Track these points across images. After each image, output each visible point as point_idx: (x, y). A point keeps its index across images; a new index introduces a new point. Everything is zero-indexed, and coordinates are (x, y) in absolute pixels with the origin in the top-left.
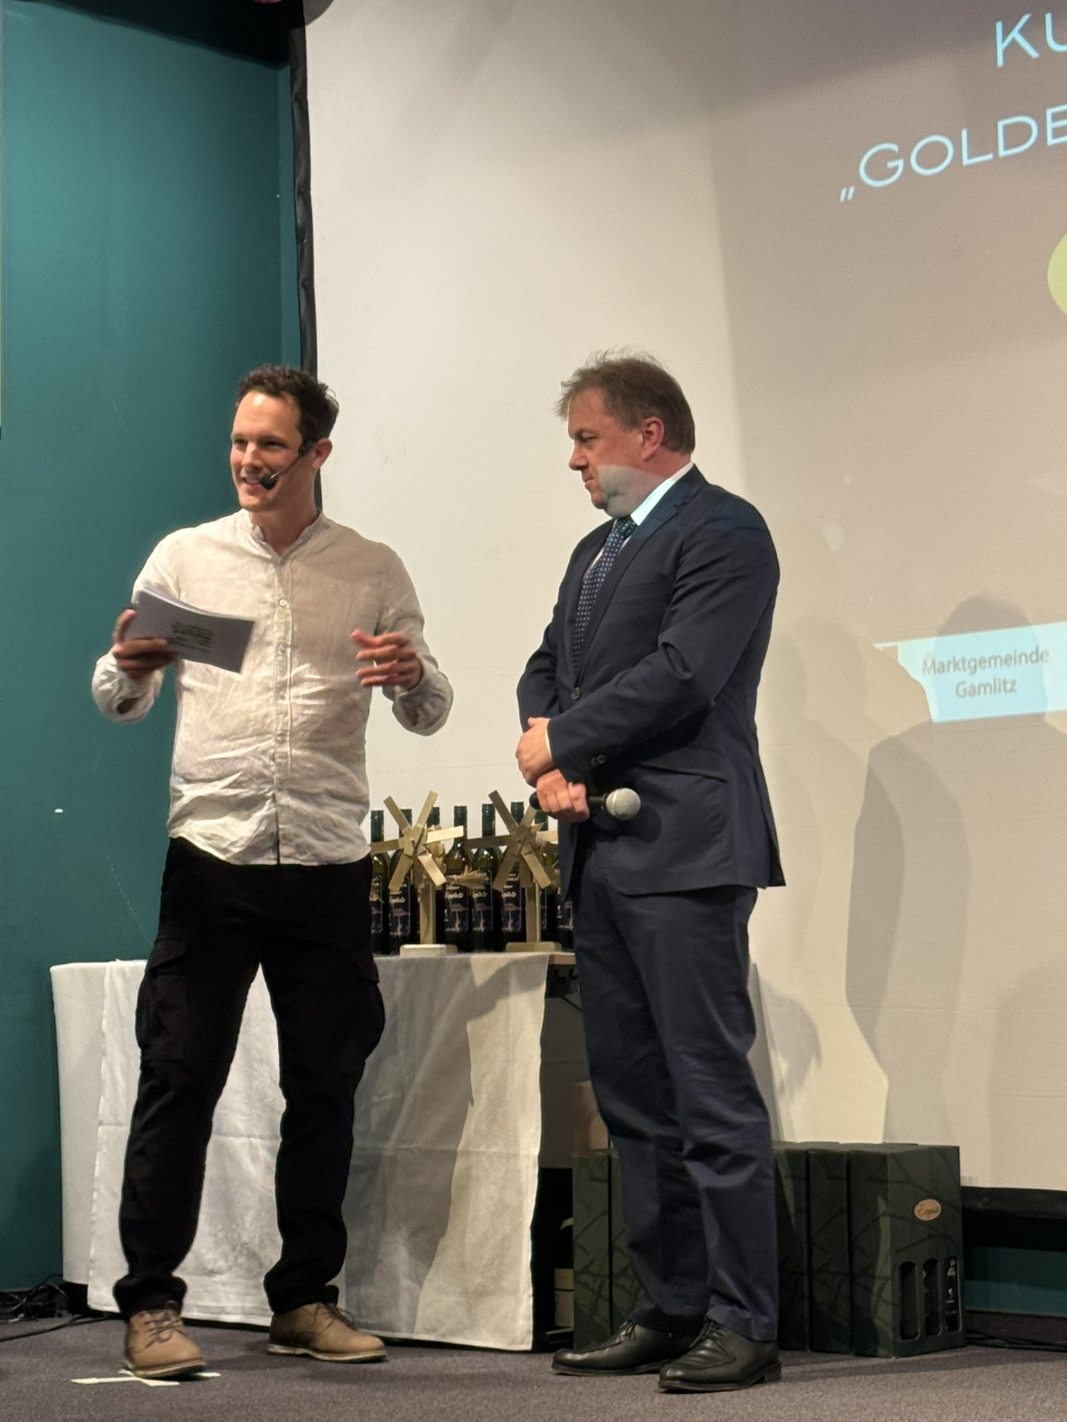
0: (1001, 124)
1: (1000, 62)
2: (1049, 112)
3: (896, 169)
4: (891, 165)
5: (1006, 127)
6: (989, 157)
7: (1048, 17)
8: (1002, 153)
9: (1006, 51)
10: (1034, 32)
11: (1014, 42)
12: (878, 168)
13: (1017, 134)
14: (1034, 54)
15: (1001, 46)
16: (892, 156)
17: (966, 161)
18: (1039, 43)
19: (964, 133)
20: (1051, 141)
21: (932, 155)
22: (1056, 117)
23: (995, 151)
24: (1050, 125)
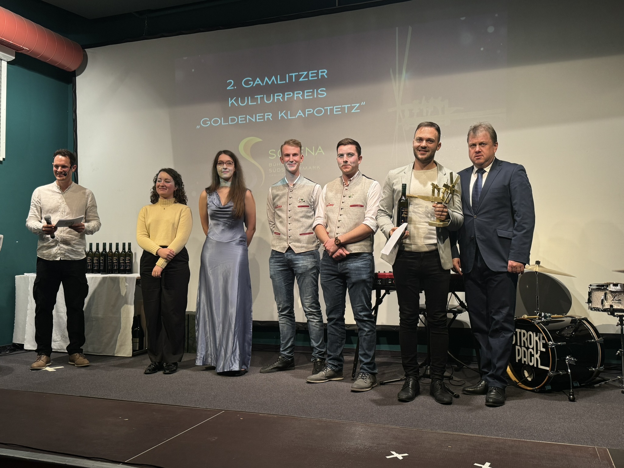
1: (230, 106)
2: (239, 117)
4: (207, 122)
5: (231, 118)
7: (239, 98)
8: (230, 123)
9: (231, 104)
10: (236, 101)
11: (232, 102)
12: (205, 122)
13: (233, 120)
14: (237, 105)
16: (207, 121)
17: (223, 124)
18: (238, 103)
19: (222, 118)
20: (240, 122)
21: (216, 121)
22: (241, 118)
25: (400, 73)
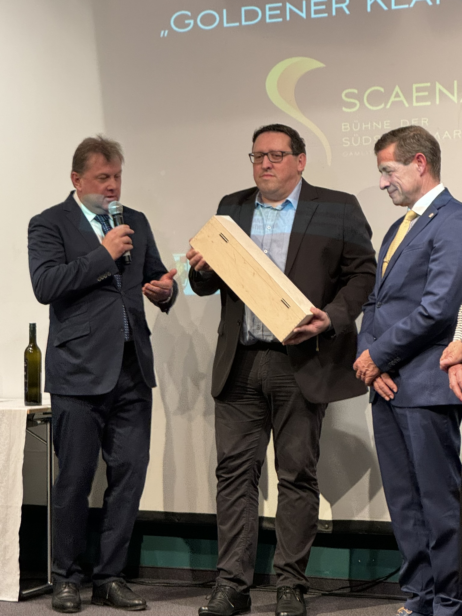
0: (243, 9)
2: (267, 6)
3: (189, 24)
4: (187, 22)
5: (245, 11)
8: (244, 23)
12: (180, 23)
13: (251, 15)
16: (186, 17)
17: (225, 25)
19: (225, 11)
20: (268, 20)
21: (208, 20)
22: (271, 9)
24: (268, 13)
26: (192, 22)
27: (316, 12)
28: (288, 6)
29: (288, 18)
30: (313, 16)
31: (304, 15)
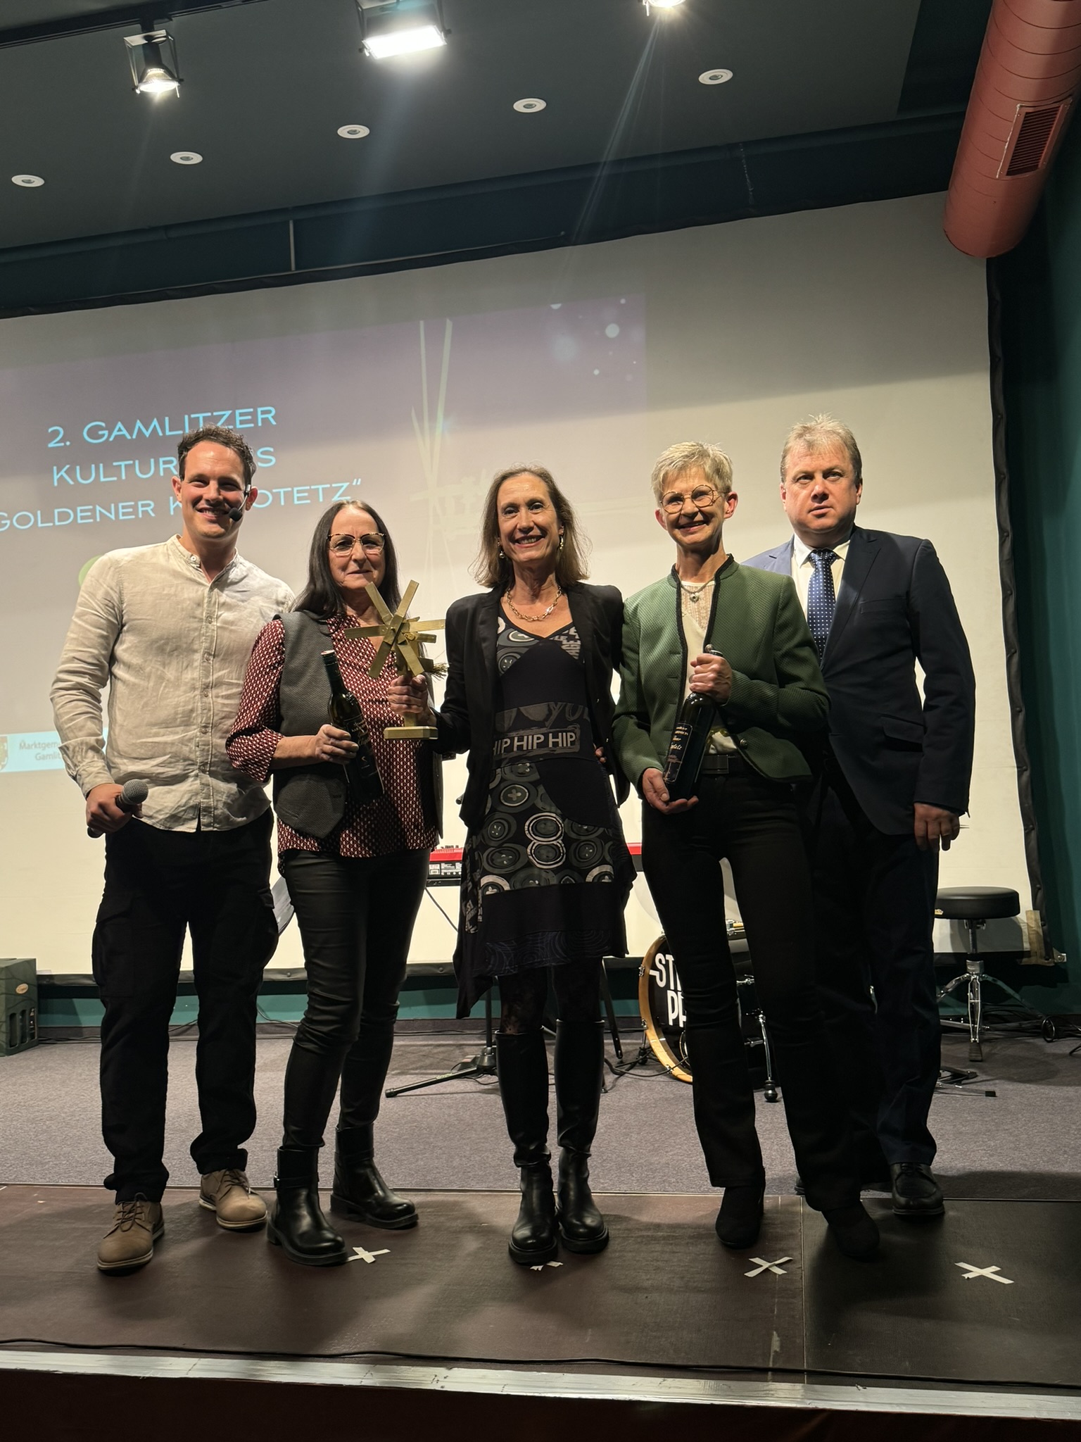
0: (56, 511)
1: (56, 484)
2: (79, 509)
3: (6, 524)
4: (3, 522)
5: (58, 512)
6: (51, 524)
7: (78, 468)
8: (57, 523)
9: (58, 479)
10: (71, 472)
11: (62, 476)
13: (63, 516)
14: (72, 483)
15: (56, 477)
16: (4, 518)
17: (40, 525)
18: (74, 479)
19: (39, 512)
20: (80, 521)
21: (23, 520)
22: (82, 511)
23: (54, 523)
24: (79, 514)
25: (433, 417)
26: (8, 522)
27: (124, 514)
28: (98, 508)
29: (98, 520)
30: (121, 517)
31: (113, 517)
